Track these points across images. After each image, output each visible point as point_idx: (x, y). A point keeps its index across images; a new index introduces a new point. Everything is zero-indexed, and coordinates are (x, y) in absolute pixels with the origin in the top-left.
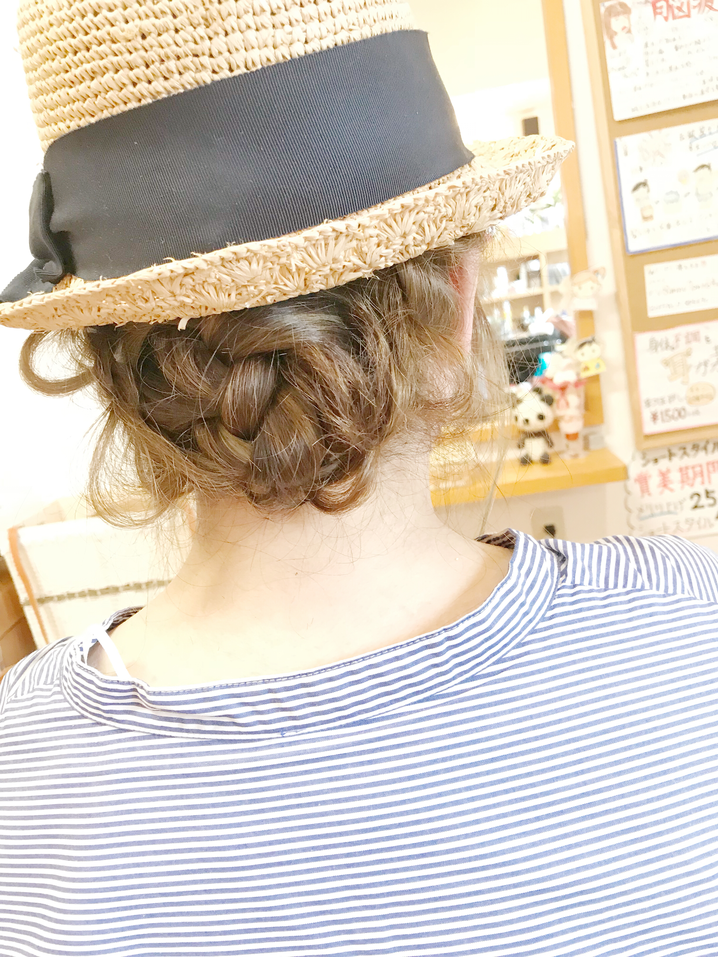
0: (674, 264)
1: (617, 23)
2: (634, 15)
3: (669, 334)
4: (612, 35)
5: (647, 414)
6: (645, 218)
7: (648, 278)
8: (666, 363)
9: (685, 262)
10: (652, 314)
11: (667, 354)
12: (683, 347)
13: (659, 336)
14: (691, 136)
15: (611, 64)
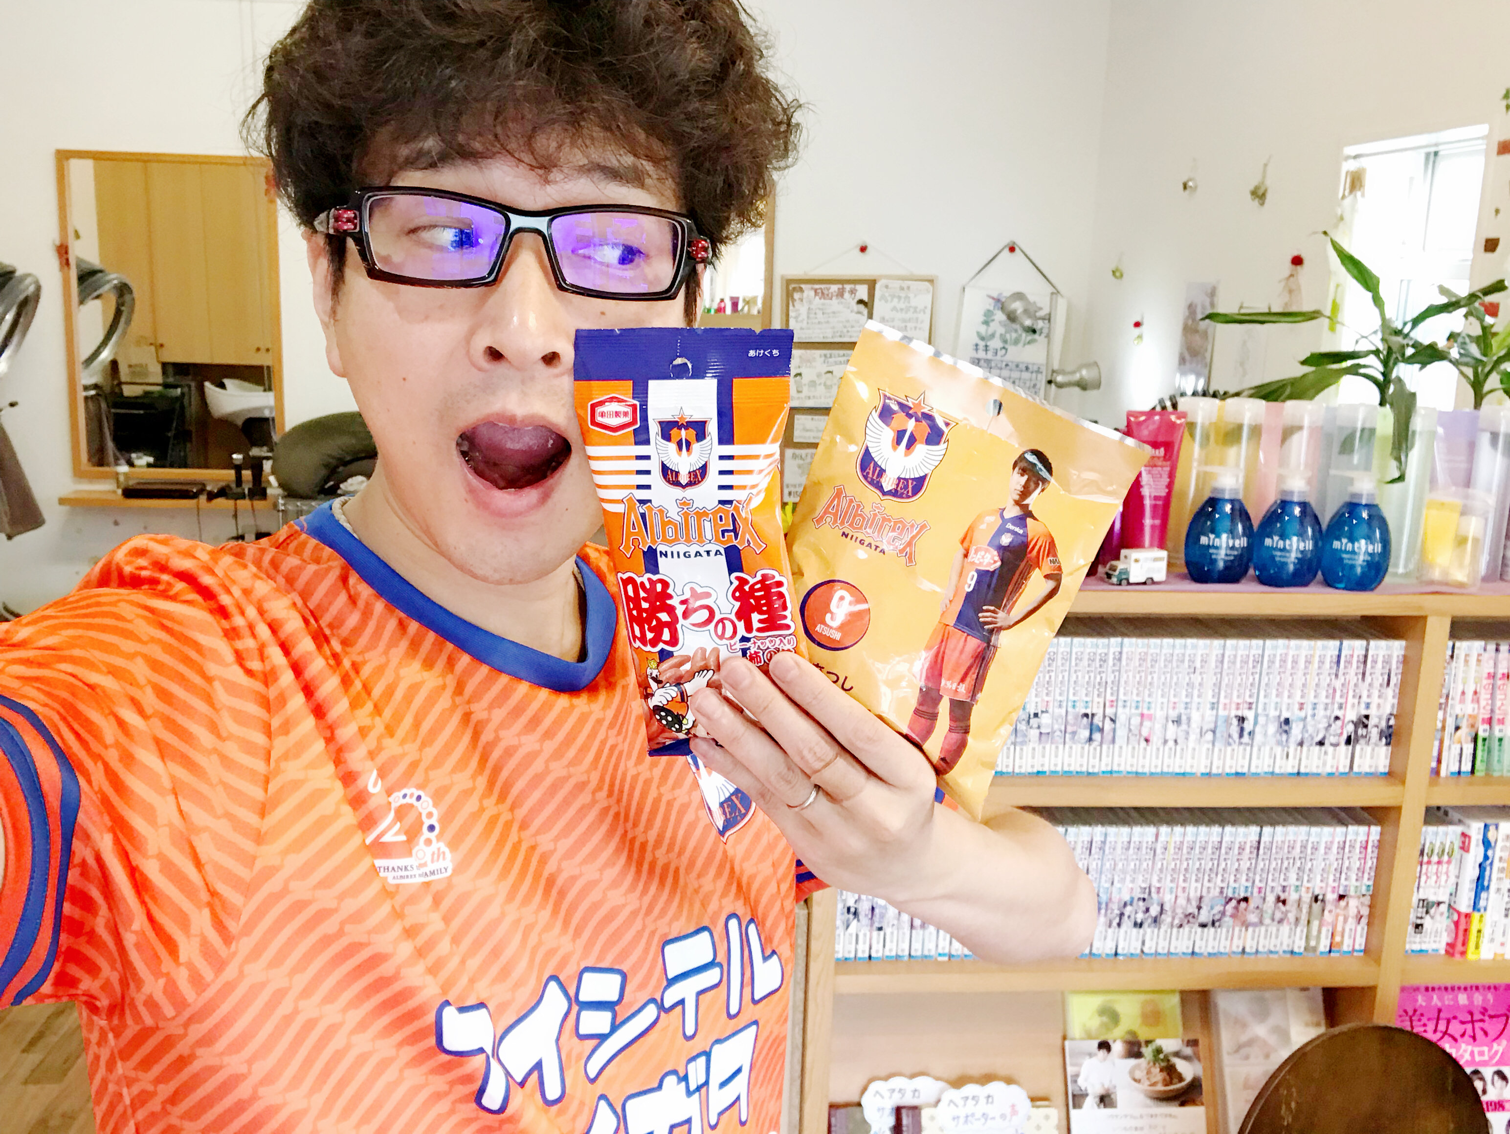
0: (810, 417)
1: (797, 296)
2: (805, 294)
3: (803, 452)
4: (794, 300)
5: (786, 492)
6: (799, 392)
7: (796, 421)
8: (799, 467)
9: (816, 417)
10: (795, 440)
11: (801, 462)
12: (809, 460)
13: (798, 452)
14: (825, 356)
15: (792, 314)
